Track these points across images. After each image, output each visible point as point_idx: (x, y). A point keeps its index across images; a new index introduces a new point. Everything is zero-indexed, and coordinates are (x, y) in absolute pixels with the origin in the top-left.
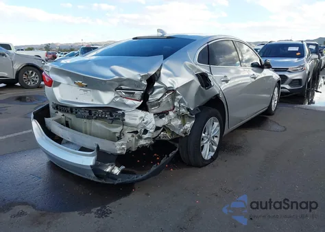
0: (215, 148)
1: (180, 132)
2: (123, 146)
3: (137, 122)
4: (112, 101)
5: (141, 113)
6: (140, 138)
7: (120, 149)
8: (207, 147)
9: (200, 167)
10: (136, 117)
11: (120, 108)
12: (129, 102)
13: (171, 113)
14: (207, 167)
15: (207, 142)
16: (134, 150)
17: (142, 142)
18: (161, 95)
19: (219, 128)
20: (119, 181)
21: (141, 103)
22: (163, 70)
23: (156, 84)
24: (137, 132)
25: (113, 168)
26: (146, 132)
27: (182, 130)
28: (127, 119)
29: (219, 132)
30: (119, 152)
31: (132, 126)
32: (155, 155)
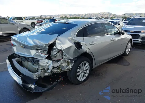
0: (87, 75)
1: (65, 69)
2: (37, 76)
3: (45, 64)
4: (35, 55)
5: (47, 61)
6: (46, 72)
7: (35, 77)
8: (81, 75)
9: (77, 85)
10: (44, 62)
11: (38, 58)
12: (42, 55)
13: (61, 61)
14: (80, 85)
15: (81, 73)
16: (42, 77)
17: (46, 74)
18: (56, 53)
19: (89, 66)
20: (34, 91)
21: (47, 56)
22: (57, 41)
23: (54, 47)
24: (44, 69)
25: (32, 86)
26: (48, 69)
27: (66, 68)
28: (40, 63)
29: (89, 68)
30: (35, 78)
31: (42, 66)
32: (60, 76)
